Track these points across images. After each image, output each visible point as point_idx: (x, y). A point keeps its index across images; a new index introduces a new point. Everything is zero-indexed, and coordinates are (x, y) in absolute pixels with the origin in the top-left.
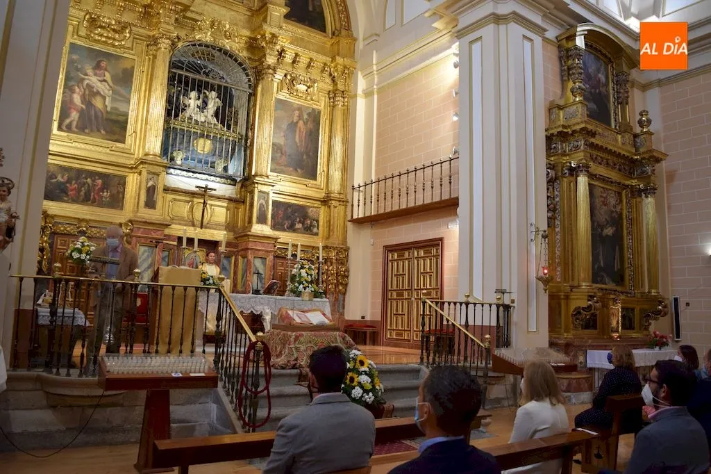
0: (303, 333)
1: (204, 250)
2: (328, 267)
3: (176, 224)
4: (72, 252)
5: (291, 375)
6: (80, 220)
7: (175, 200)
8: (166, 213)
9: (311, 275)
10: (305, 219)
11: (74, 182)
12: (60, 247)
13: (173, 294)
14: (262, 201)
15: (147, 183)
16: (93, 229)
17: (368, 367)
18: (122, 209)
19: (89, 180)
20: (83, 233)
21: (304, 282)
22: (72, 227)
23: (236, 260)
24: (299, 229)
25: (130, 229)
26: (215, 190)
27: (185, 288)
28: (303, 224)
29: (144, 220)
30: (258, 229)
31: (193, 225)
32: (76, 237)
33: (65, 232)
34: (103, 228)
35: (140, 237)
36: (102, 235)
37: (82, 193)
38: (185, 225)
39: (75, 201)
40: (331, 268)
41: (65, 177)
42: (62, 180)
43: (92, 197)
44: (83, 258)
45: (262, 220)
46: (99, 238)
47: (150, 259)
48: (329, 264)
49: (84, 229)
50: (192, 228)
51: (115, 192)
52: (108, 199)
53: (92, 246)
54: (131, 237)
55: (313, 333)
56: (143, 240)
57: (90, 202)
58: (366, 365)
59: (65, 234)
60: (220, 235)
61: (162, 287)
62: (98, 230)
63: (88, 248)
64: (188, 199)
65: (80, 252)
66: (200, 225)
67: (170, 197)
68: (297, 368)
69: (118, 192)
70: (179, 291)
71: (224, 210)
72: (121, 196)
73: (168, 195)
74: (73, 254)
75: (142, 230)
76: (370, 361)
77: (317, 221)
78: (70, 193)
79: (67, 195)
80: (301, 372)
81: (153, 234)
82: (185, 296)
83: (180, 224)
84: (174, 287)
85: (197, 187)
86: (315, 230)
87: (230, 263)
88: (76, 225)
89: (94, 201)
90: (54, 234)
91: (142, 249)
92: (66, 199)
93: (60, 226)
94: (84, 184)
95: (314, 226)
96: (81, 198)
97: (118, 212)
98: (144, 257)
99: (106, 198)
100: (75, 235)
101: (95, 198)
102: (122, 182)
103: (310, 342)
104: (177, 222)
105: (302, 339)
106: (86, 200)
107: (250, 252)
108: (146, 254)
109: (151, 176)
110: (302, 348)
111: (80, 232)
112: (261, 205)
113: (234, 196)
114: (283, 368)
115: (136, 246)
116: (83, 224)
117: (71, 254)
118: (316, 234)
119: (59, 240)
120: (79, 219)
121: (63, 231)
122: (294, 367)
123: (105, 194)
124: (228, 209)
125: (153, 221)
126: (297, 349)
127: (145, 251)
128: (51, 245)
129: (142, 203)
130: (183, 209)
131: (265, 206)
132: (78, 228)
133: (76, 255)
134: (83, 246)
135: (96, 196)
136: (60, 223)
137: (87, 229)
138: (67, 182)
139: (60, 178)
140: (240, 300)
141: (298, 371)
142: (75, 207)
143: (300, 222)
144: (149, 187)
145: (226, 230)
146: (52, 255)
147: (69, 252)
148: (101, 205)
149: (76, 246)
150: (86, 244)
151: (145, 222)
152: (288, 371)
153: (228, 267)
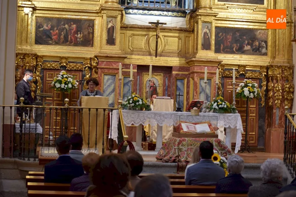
0: (186, 138)
1: (162, 74)
2: (274, 84)
3: (135, 55)
4: (55, 83)
5: (171, 167)
6: (62, 58)
7: (134, 35)
8: (127, 47)
9: (254, 92)
10: (253, 41)
11: (55, 29)
12: (49, 79)
13: (89, 114)
14: (206, 30)
15: (107, 25)
16: (71, 64)
17: (220, 162)
18: (92, 46)
19: (66, 26)
20: (64, 68)
21: (219, 101)
22: (56, 64)
23: (188, 82)
24: (248, 50)
25: (96, 63)
26: (165, 24)
27: (97, 109)
28: (251, 45)
29: (105, 55)
30: (203, 54)
31: (150, 54)
32: (58, 70)
33: (51, 67)
34: (79, 63)
35: (103, 68)
36: (78, 68)
37: (62, 37)
38: (143, 55)
39: (57, 43)
40: (276, 85)
41: (49, 26)
42: (46, 28)
43: (69, 39)
44: (63, 87)
45: (206, 46)
46: (75, 70)
47: (113, 86)
48: (275, 81)
49: (65, 64)
50: (149, 57)
51: (86, 33)
52: (81, 39)
53: (69, 77)
54: (97, 69)
55: (194, 139)
56: (106, 71)
57: (68, 43)
58: (219, 160)
59: (51, 69)
60: (174, 61)
61: (82, 109)
62: (75, 64)
63: (66, 79)
64: (144, 33)
65: (60, 82)
66: (155, 55)
67: (129, 33)
68: (176, 162)
69: (89, 33)
70: (93, 111)
71: (177, 39)
72: (91, 35)
73: (128, 32)
74: (56, 84)
75: (105, 62)
76: (222, 158)
77: (266, 42)
78: (53, 37)
79: (52, 39)
80: (178, 164)
81: (114, 65)
82: (97, 114)
83: (138, 55)
84: (90, 109)
85: (150, 23)
86: (264, 50)
87: (183, 84)
88: (59, 61)
89: (71, 42)
90: (44, 69)
91: (106, 77)
92: (51, 42)
93: (47, 63)
94: (63, 29)
95: (263, 47)
96: (62, 40)
97: (90, 49)
98: (108, 84)
99: (80, 39)
100: (58, 69)
101: (71, 39)
102: (91, 24)
103: (191, 145)
104: (136, 53)
105: (184, 143)
106: (66, 41)
107: (196, 75)
108: (110, 81)
109: (110, 19)
110: (184, 149)
111: (62, 67)
112: (205, 34)
113: (185, 27)
114: (167, 162)
115: (101, 76)
116: (64, 61)
117: (55, 85)
118: (265, 54)
119: (47, 74)
120: (60, 57)
121: (50, 67)
122: (174, 161)
123: (79, 35)
124: (179, 38)
125: (113, 55)
126: (180, 150)
127: (108, 80)
128: (42, 78)
129: (104, 41)
130: (141, 42)
131: (209, 34)
132: (60, 64)
133: (58, 85)
134: (63, 78)
135: (73, 38)
136: (47, 61)
137: (67, 64)
138: (51, 29)
139: (45, 27)
140: (163, 116)
141: (176, 164)
142: (57, 48)
143: (248, 44)
144: (110, 28)
145: (178, 56)
146: (43, 85)
147: (53, 83)
148: (76, 44)
149: (58, 79)
150: (65, 76)
151: (107, 57)
152: (169, 164)
153: (181, 88)
